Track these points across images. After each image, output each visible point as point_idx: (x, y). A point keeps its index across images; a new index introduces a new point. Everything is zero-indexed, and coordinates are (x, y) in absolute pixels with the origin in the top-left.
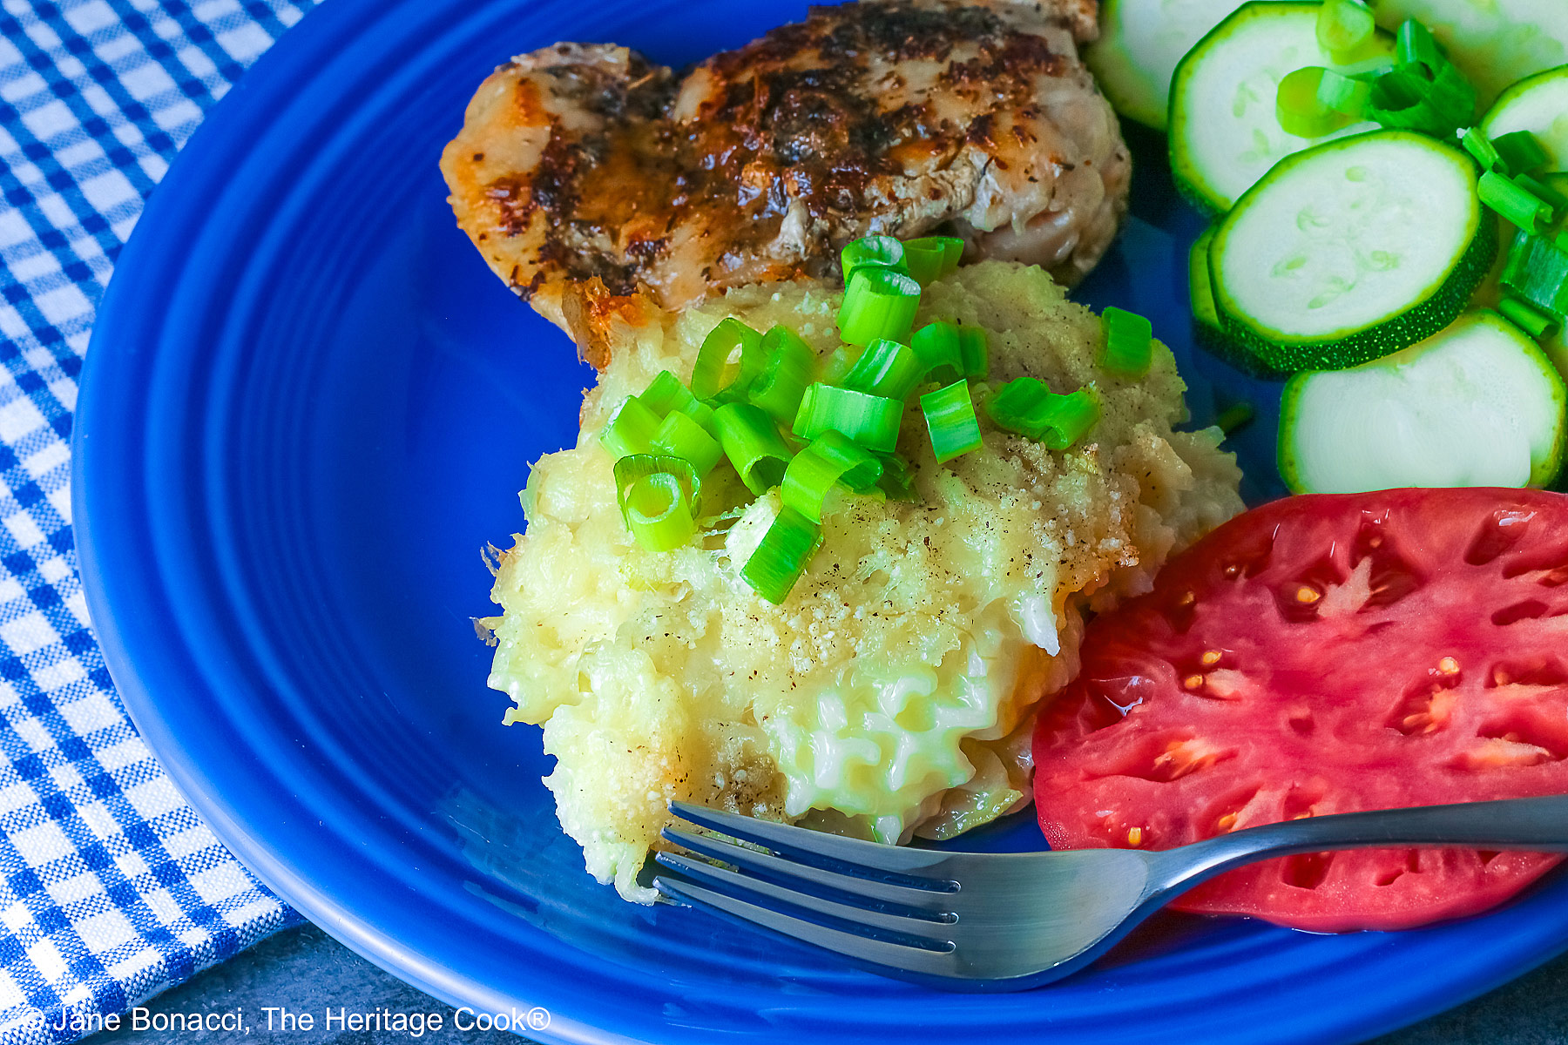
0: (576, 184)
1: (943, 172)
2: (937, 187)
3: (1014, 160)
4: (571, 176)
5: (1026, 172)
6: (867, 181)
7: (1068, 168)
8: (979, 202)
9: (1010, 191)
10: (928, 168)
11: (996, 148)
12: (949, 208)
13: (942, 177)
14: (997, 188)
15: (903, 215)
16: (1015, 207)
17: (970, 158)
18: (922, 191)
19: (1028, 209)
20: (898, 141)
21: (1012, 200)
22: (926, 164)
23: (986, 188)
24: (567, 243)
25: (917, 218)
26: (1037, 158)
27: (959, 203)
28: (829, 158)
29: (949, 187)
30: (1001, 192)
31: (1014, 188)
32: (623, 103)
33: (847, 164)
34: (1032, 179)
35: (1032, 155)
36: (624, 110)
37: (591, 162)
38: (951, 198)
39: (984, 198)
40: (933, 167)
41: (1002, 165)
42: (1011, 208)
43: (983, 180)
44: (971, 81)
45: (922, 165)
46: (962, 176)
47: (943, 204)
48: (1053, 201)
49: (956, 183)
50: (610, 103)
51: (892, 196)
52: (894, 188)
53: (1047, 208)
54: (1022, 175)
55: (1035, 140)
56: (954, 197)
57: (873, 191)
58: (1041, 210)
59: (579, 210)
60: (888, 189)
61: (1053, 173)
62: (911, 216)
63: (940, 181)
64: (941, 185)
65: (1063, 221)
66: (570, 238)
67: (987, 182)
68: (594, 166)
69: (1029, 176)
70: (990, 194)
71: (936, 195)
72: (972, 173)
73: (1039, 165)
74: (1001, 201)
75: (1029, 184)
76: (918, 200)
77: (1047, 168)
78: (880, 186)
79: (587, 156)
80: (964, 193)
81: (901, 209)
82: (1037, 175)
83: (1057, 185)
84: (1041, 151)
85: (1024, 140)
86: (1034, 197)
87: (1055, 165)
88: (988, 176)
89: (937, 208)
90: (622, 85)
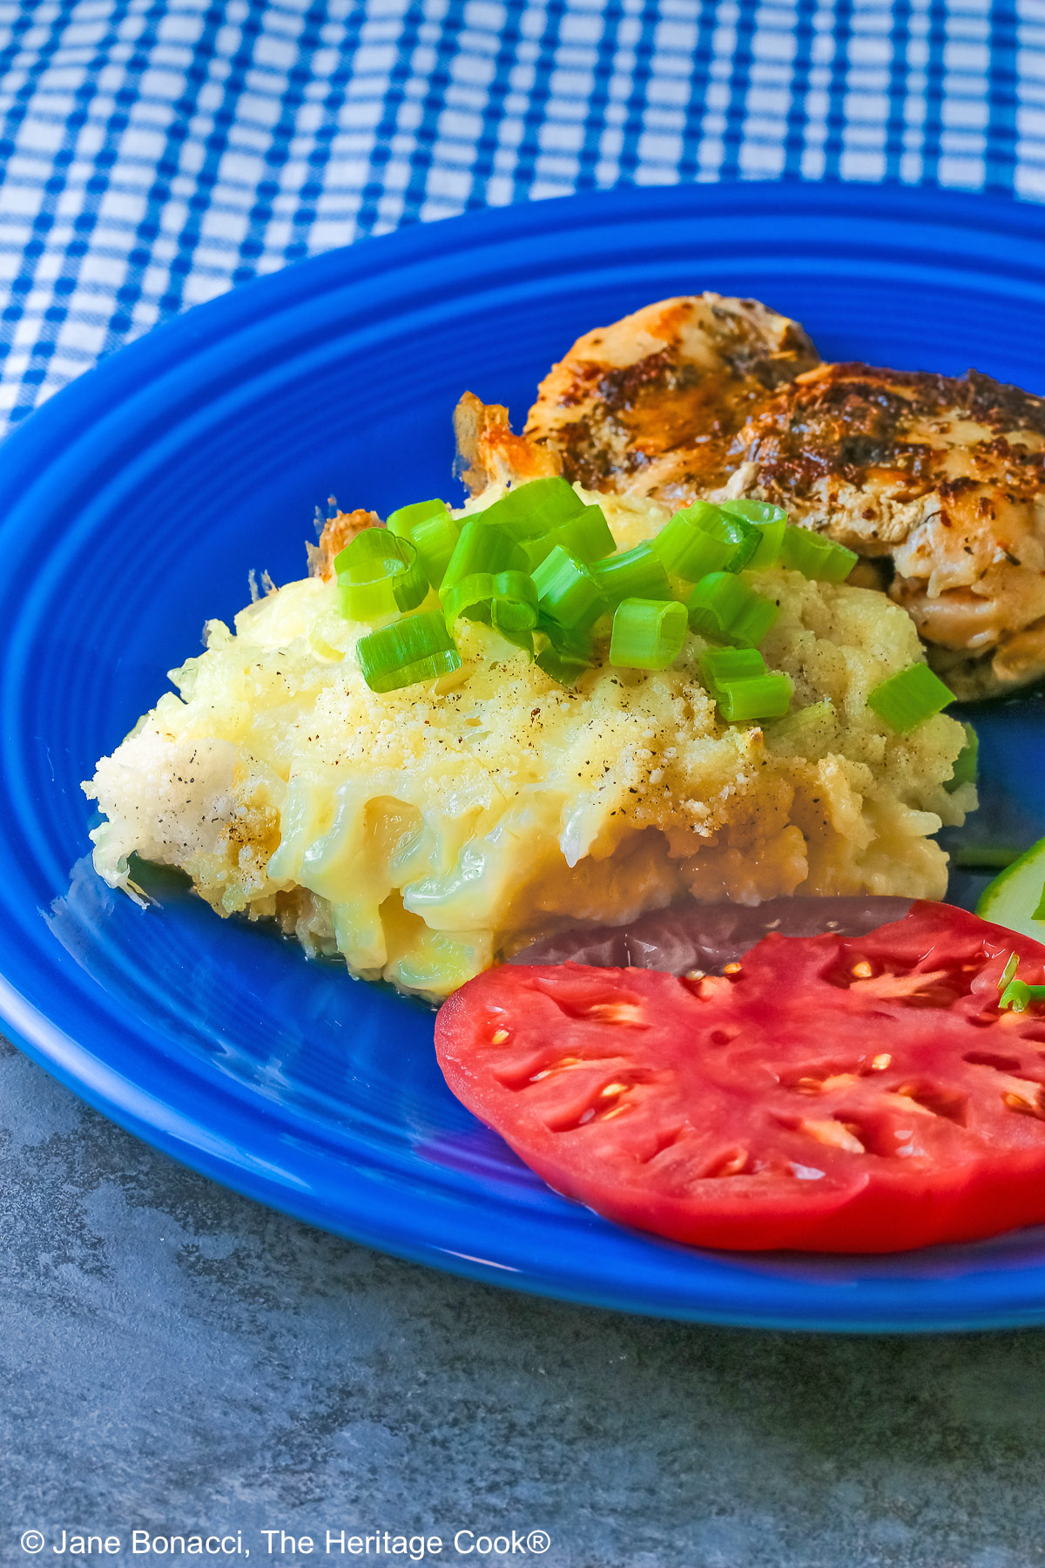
0: (642, 392)
1: (894, 503)
2: (875, 508)
3: (961, 523)
4: (642, 384)
5: (966, 540)
6: (821, 475)
7: (1012, 561)
8: (908, 545)
9: (941, 550)
10: (883, 492)
11: (953, 505)
12: (875, 534)
13: (890, 507)
14: (931, 542)
15: (831, 518)
16: (939, 567)
17: (925, 504)
18: (860, 507)
19: (950, 575)
20: (888, 465)
21: (939, 559)
22: (885, 488)
23: (921, 535)
24: (593, 431)
25: (842, 527)
26: (985, 534)
27: (887, 535)
28: (809, 443)
29: (886, 516)
30: (933, 546)
31: (948, 550)
32: (752, 363)
33: (819, 454)
34: (968, 550)
35: (983, 527)
36: (748, 370)
37: (669, 383)
38: (882, 525)
39: (915, 541)
40: (889, 494)
41: (946, 521)
42: (934, 566)
43: (922, 527)
44: (998, 457)
45: (883, 488)
46: (907, 513)
47: (871, 527)
48: (980, 582)
49: (896, 516)
50: (741, 357)
51: (833, 497)
52: (840, 493)
53: (969, 587)
54: (961, 542)
55: (993, 518)
56: (885, 527)
57: (823, 487)
58: (963, 583)
59: (626, 413)
60: (834, 490)
61: (993, 556)
62: (837, 523)
63: (884, 509)
64: (881, 511)
65: (986, 610)
66: (599, 429)
67: (925, 530)
68: (671, 387)
69: (967, 545)
70: (921, 542)
71: (869, 514)
72: (916, 515)
73: (983, 541)
74: (929, 555)
75: (963, 552)
76: (851, 512)
77: (989, 549)
78: (829, 485)
79: (671, 379)
80: (897, 528)
81: (832, 511)
82: (975, 549)
83: (991, 569)
84: (993, 530)
85: (984, 513)
86: (963, 569)
87: (999, 549)
88: (929, 526)
89: (865, 528)
90: (767, 352)
